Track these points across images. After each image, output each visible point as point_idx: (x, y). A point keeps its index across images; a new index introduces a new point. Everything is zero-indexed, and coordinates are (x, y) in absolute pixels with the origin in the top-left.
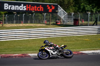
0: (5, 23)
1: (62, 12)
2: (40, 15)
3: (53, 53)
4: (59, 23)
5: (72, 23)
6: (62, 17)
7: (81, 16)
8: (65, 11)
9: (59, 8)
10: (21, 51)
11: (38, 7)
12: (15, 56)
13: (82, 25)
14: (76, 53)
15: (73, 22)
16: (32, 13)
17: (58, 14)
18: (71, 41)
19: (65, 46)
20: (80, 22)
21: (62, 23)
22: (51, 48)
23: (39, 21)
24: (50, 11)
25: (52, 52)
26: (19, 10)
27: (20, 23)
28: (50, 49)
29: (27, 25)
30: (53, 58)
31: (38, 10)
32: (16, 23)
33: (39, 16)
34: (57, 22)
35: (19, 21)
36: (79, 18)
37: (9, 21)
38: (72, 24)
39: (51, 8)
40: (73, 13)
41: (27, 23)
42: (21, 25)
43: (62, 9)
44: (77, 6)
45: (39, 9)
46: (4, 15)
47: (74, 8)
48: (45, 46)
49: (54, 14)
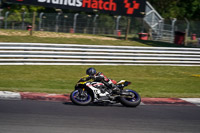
0: (37, 29)
1: (154, 17)
2: (109, 18)
3: (101, 95)
4: (145, 38)
5: (171, 39)
6: (153, 26)
7: (191, 27)
8: (160, 14)
9: (147, 8)
10: (63, 88)
11: (107, 3)
12: (50, 98)
13: (190, 45)
14: (173, 102)
15: (173, 38)
16: (93, 14)
17: (145, 19)
18: (165, 75)
19: (126, 84)
20: (187, 39)
21: (151, 38)
22: (99, 84)
23: (106, 30)
24: (130, 11)
25: (99, 92)
26: (68, 5)
27: (68, 32)
28: (96, 87)
29: (81, 36)
30: (100, 104)
31: (106, 9)
32: (59, 31)
33: (106, 20)
34: (141, 36)
35: (65, 26)
36: (187, 30)
37: (46, 26)
38: (171, 42)
39: (132, 6)
40: (175, 20)
41: (82, 33)
42: (68, 36)
43: (154, 10)
44: (185, 5)
45: (107, 6)
46: (35, 14)
47: (178, 9)
48: (88, 79)
49: (138, 19)
